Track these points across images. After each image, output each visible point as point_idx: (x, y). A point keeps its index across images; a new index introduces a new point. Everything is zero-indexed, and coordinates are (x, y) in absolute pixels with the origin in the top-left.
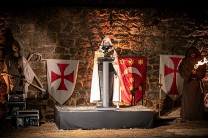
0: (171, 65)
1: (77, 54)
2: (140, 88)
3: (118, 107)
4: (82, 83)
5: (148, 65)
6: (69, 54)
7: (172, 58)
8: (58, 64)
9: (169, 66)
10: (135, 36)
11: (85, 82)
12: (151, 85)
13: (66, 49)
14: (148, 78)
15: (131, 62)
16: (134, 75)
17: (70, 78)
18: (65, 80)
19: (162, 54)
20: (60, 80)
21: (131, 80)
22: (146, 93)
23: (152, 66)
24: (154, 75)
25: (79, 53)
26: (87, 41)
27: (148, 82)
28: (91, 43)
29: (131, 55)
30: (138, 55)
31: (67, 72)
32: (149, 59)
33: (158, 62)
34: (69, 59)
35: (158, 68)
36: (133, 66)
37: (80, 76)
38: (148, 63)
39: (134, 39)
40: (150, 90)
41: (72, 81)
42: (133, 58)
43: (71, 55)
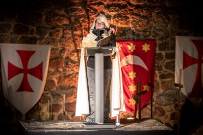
0: (193, 53)
1: (47, 35)
2: (146, 88)
3: (118, 124)
4: (56, 81)
5: (158, 52)
6: (35, 35)
7: (194, 41)
8: (19, 52)
9: (190, 54)
10: (137, 7)
11: (60, 79)
12: (163, 82)
13: (31, 27)
14: (157, 72)
15: (131, 47)
16: (136, 68)
17: (37, 72)
18: (29, 76)
19: (180, 34)
20: (21, 75)
21: (132, 75)
22: (155, 95)
23: (164, 53)
24: (166, 68)
25: (51, 34)
26: (63, 16)
27: (158, 79)
28: (69, 19)
29: (131, 36)
30: (142, 37)
31: (32, 64)
32: (158, 42)
33: (173, 48)
34: (35, 43)
35: (173, 56)
36: (134, 53)
37: (53, 70)
38: (157, 48)
39: (136, 11)
40: (161, 91)
41: (41, 78)
42: (134, 41)
43: (38, 36)
